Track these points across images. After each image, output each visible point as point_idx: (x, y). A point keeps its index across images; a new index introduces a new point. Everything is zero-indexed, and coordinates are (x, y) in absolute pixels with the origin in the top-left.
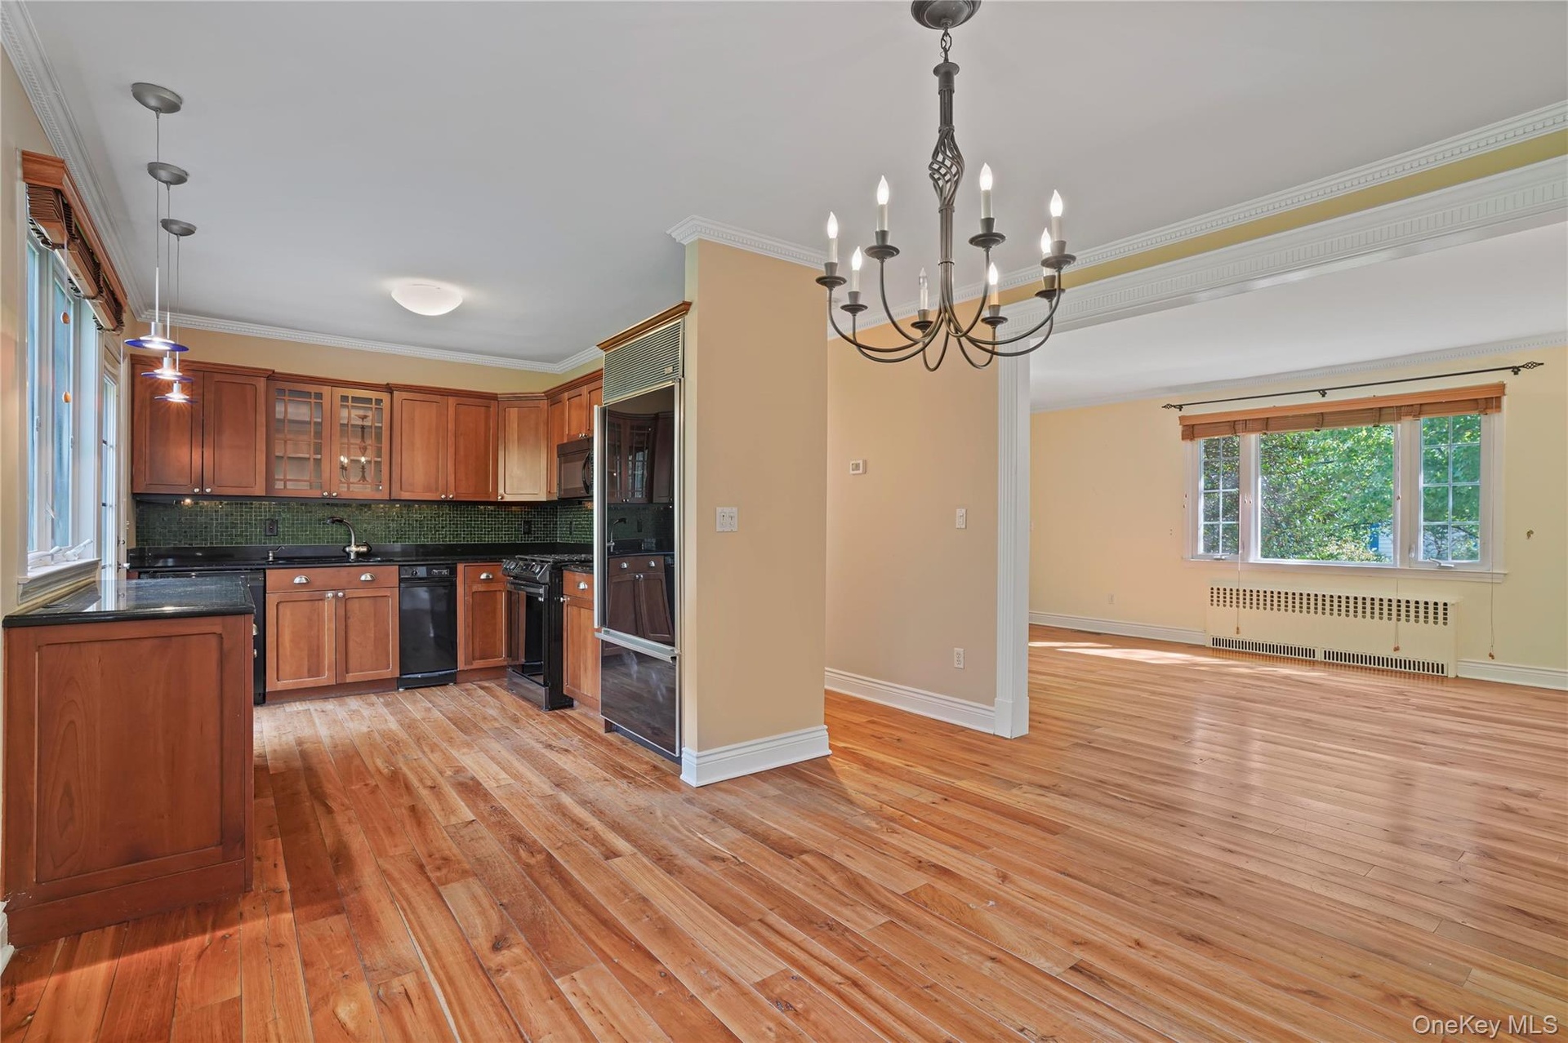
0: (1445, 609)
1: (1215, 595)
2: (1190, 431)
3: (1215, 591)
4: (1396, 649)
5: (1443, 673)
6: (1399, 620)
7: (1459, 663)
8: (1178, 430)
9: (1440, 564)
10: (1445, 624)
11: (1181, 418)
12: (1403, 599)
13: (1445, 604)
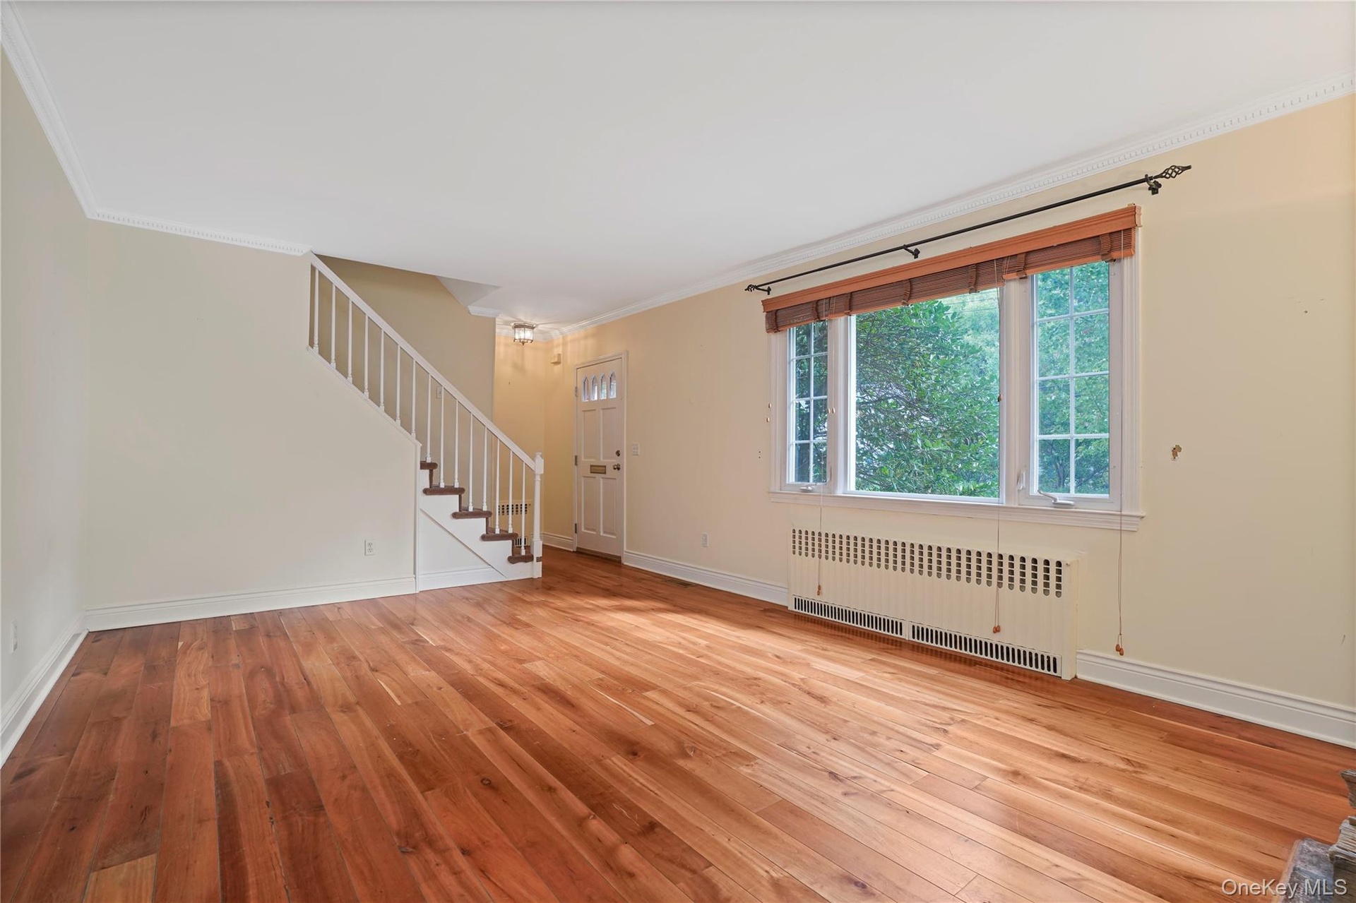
0: (1059, 572)
1: (797, 540)
2: (777, 318)
3: (797, 534)
4: (997, 630)
5: (1055, 671)
6: (1000, 585)
7: (1079, 656)
8: (761, 317)
9: (1055, 500)
10: (1058, 594)
11: (765, 303)
12: (1006, 553)
13: (1059, 564)
